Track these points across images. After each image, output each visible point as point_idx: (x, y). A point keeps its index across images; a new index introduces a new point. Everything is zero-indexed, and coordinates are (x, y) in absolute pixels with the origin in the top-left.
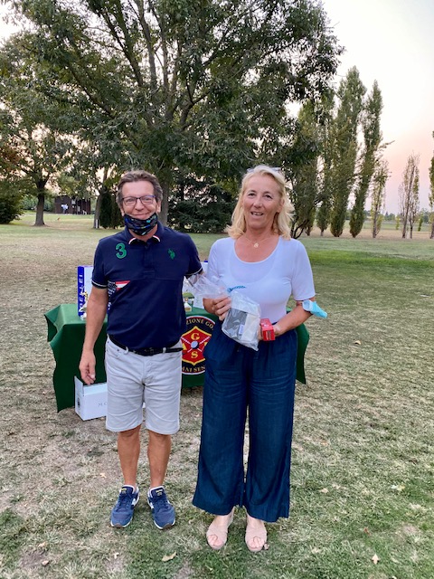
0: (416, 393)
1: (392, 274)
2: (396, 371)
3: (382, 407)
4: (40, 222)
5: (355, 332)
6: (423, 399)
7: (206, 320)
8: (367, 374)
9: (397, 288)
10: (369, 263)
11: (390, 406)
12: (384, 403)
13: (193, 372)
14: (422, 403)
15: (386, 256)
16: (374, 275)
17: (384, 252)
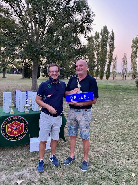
0: (112, 144)
1: (116, 92)
2: (107, 132)
3: (96, 152)
4: (4, 77)
5: (96, 115)
6: (114, 147)
7: (20, 118)
8: (95, 134)
9: (117, 97)
10: (109, 88)
11: (100, 151)
12: (98, 149)
13: (15, 139)
14: (114, 148)
15: (115, 86)
16: (110, 93)
17: (115, 85)
